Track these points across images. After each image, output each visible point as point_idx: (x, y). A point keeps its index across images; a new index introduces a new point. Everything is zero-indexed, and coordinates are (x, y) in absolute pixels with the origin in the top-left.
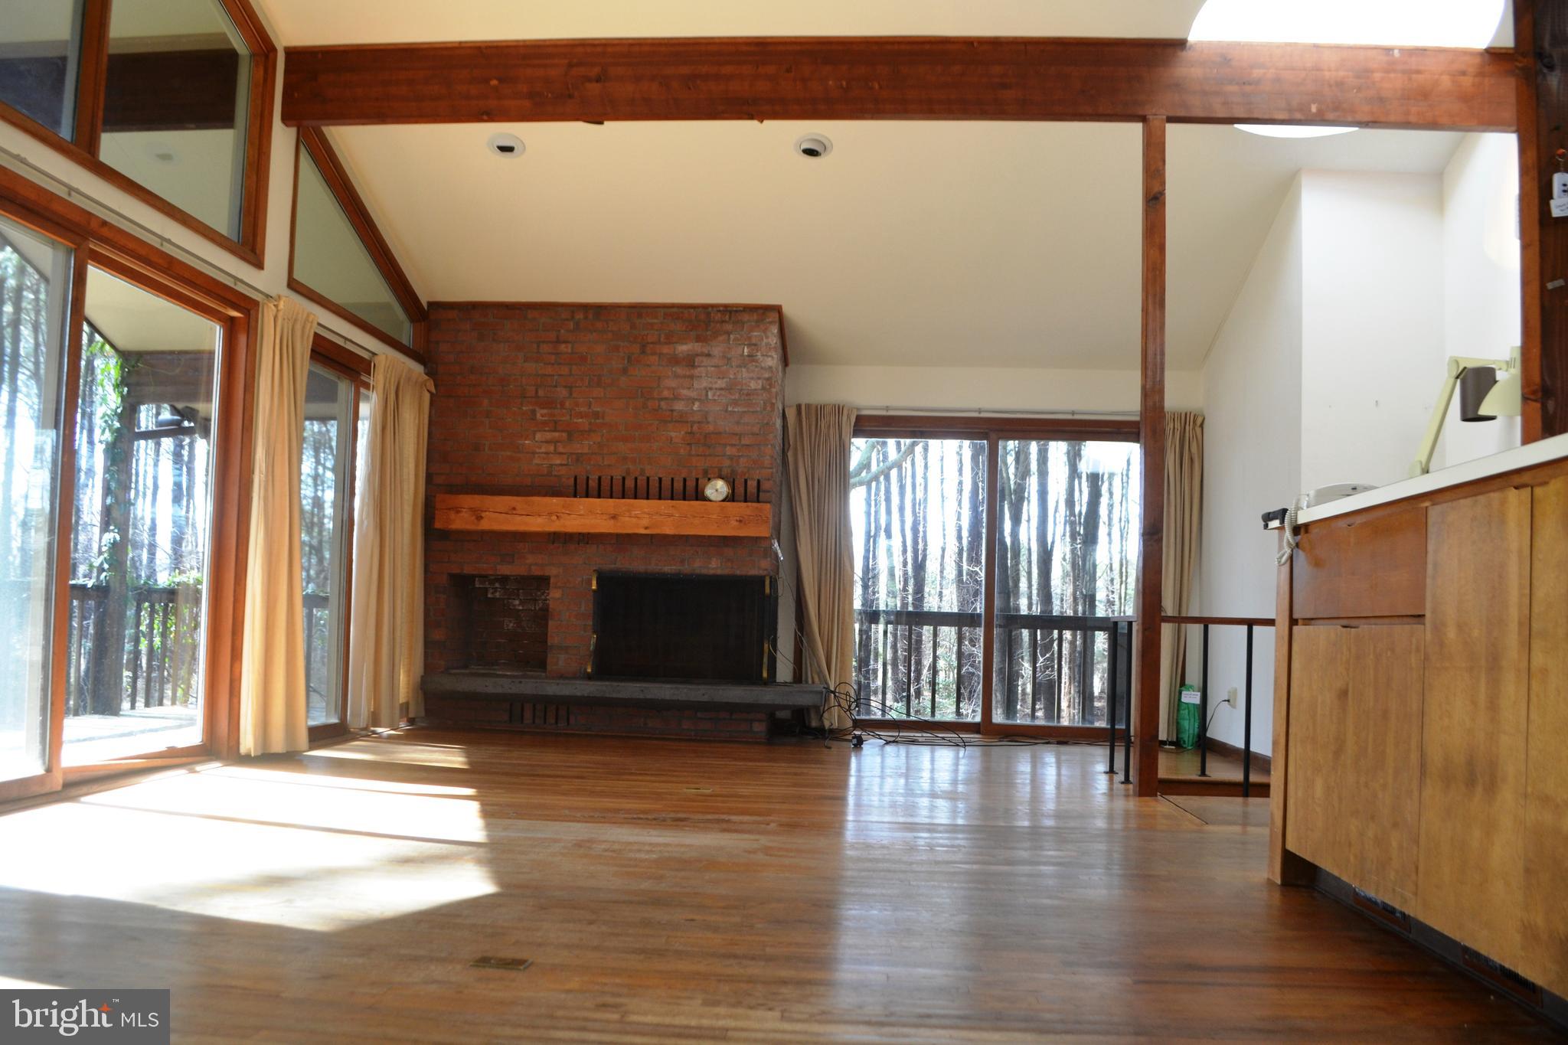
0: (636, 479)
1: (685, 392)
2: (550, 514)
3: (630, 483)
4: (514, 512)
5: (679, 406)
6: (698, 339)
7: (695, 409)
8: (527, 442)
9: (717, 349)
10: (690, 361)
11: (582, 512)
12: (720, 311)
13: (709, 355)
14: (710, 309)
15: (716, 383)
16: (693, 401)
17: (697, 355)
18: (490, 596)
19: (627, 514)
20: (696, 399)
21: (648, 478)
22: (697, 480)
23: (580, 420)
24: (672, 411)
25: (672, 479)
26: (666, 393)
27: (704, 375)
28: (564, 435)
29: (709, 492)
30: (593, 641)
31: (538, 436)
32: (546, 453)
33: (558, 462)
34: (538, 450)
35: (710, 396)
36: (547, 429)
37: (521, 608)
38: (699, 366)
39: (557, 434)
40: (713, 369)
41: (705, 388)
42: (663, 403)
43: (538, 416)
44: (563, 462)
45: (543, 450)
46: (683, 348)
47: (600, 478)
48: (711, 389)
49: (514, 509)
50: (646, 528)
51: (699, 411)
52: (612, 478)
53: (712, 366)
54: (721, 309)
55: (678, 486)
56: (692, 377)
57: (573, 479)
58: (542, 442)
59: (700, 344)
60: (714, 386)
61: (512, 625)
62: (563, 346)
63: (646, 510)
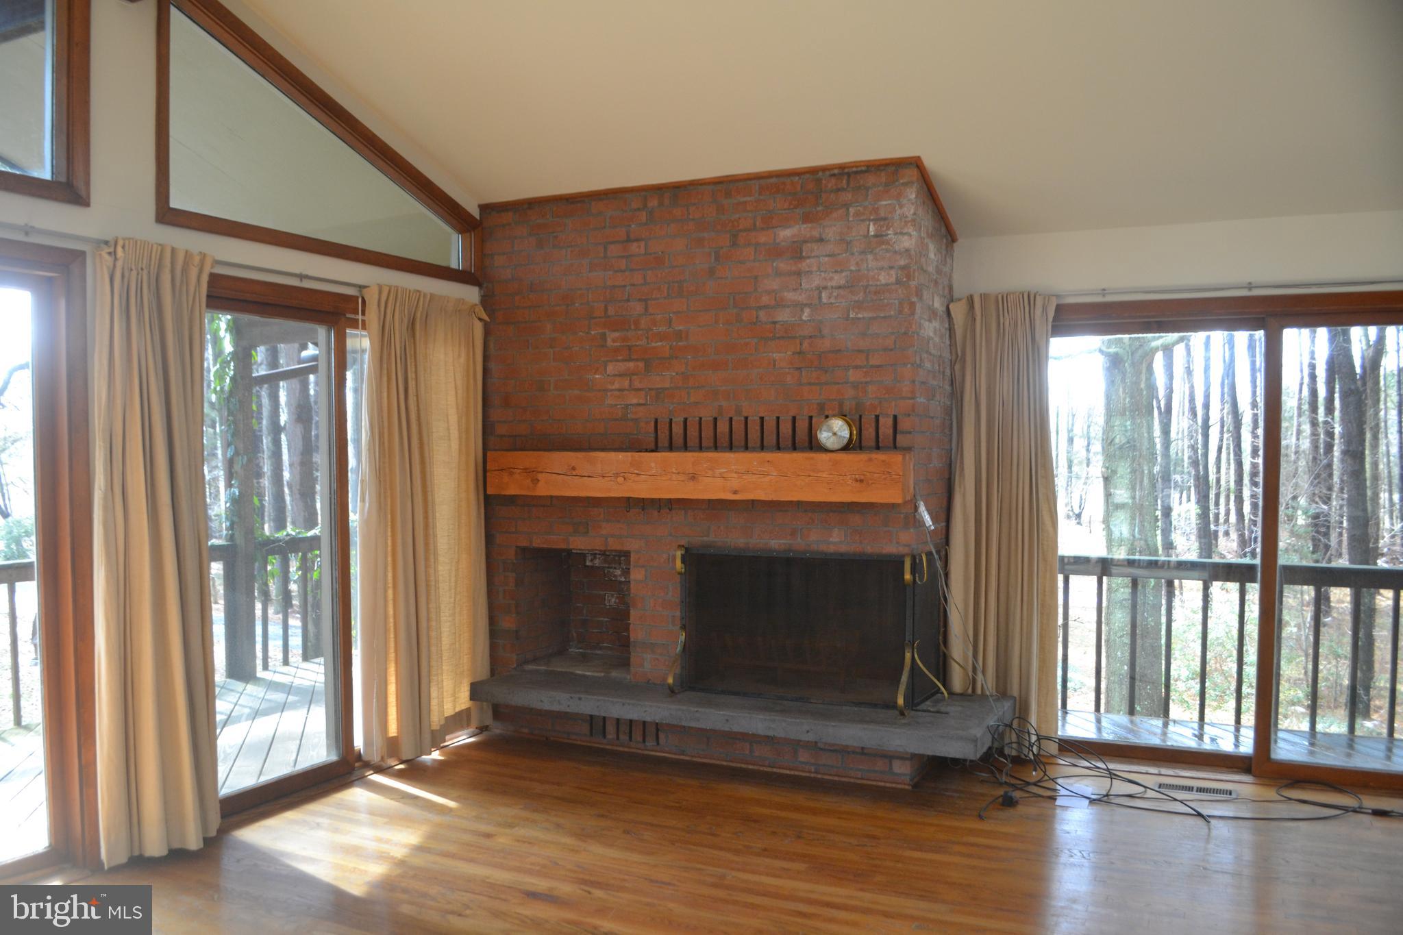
0: (731, 419)
1: (790, 296)
2: (617, 475)
3: (723, 427)
4: (574, 473)
5: (784, 316)
6: (807, 219)
7: (804, 318)
8: (597, 376)
9: (831, 230)
10: (796, 251)
11: (653, 472)
12: (834, 175)
13: (821, 240)
14: (820, 174)
15: (831, 279)
16: (802, 306)
17: (805, 242)
18: (588, 563)
19: (710, 473)
20: (806, 305)
21: (746, 418)
22: (811, 418)
23: (660, 344)
24: (775, 323)
25: (778, 418)
26: (765, 300)
27: (815, 269)
28: (641, 365)
29: (824, 436)
30: (682, 637)
31: (610, 368)
32: (619, 390)
33: (635, 401)
34: (610, 387)
35: (824, 300)
36: (620, 358)
37: (623, 579)
38: (809, 257)
39: (631, 365)
40: (826, 259)
41: (818, 288)
42: (762, 314)
43: (609, 343)
44: (642, 401)
45: (616, 386)
46: (786, 234)
47: (685, 420)
48: (825, 288)
49: (574, 469)
50: (735, 492)
51: (810, 321)
52: (701, 419)
53: (826, 256)
54: (836, 171)
55: (786, 429)
56: (799, 274)
57: (652, 424)
58: (615, 375)
59: (810, 225)
60: (829, 284)
61: (613, 600)
62: (635, 244)
63: (733, 467)
